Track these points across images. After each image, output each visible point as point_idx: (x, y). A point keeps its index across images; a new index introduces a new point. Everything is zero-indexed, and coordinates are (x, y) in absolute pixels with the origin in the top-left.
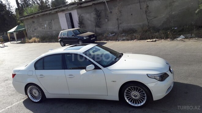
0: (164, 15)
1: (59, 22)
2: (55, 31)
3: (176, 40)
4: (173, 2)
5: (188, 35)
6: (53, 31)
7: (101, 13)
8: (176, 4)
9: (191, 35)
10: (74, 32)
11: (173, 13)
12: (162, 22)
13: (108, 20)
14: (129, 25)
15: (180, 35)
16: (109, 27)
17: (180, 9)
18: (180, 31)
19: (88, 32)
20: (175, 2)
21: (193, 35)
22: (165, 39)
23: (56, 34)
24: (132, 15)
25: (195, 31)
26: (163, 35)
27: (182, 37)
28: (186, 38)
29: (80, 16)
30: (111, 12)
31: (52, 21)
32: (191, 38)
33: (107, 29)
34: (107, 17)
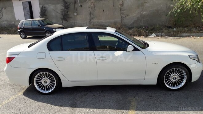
0: (135, 15)
1: (12, 11)
2: (6, 21)
3: (149, 37)
4: (145, 3)
5: (159, 33)
6: (4, 21)
7: (69, 5)
8: (148, 4)
9: (162, 34)
10: (40, 22)
11: (144, 13)
12: (133, 21)
13: (77, 14)
14: (100, 21)
15: (152, 33)
16: (77, 22)
17: (150, 10)
18: (151, 30)
19: (56, 24)
20: (147, 2)
21: (163, 34)
22: (138, 36)
23: (6, 25)
24: (103, 11)
25: (165, 31)
26: (136, 33)
27: (154, 35)
28: (157, 36)
29: (43, 6)
30: (81, 6)
31: (3, 9)
32: (162, 36)
33: (75, 24)
34: (76, 10)
